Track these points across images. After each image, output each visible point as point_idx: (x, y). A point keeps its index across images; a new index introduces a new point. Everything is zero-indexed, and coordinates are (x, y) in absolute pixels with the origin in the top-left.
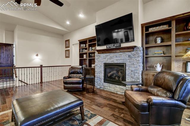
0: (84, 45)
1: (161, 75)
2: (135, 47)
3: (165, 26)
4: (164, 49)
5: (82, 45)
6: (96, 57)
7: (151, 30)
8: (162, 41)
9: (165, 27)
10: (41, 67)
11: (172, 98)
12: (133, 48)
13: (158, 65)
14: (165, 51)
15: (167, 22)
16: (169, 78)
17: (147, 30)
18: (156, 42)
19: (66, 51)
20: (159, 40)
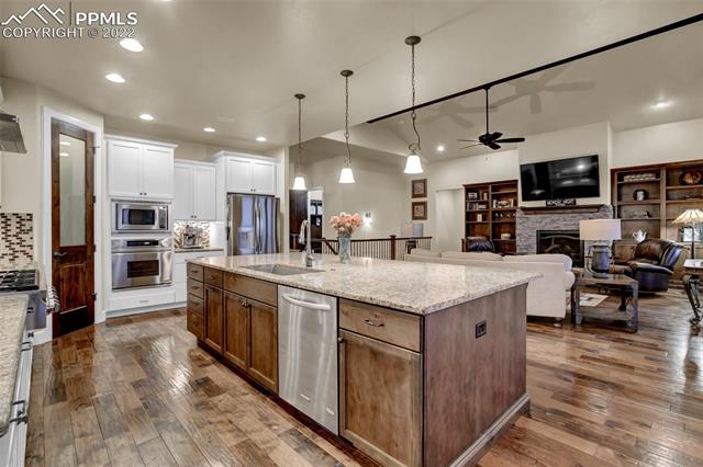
0: (476, 195)
1: (645, 245)
2: (602, 206)
3: (650, 175)
4: (650, 209)
5: (470, 195)
6: (518, 221)
7: (627, 179)
8: (646, 196)
9: (650, 177)
10: (393, 239)
11: (658, 264)
12: (598, 207)
13: (640, 233)
14: (651, 212)
15: (655, 170)
16: (656, 247)
17: (621, 178)
18: (635, 197)
19: (414, 204)
20: (640, 196)
